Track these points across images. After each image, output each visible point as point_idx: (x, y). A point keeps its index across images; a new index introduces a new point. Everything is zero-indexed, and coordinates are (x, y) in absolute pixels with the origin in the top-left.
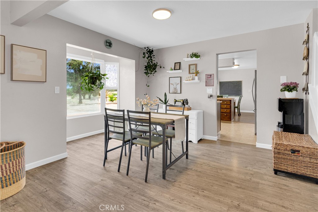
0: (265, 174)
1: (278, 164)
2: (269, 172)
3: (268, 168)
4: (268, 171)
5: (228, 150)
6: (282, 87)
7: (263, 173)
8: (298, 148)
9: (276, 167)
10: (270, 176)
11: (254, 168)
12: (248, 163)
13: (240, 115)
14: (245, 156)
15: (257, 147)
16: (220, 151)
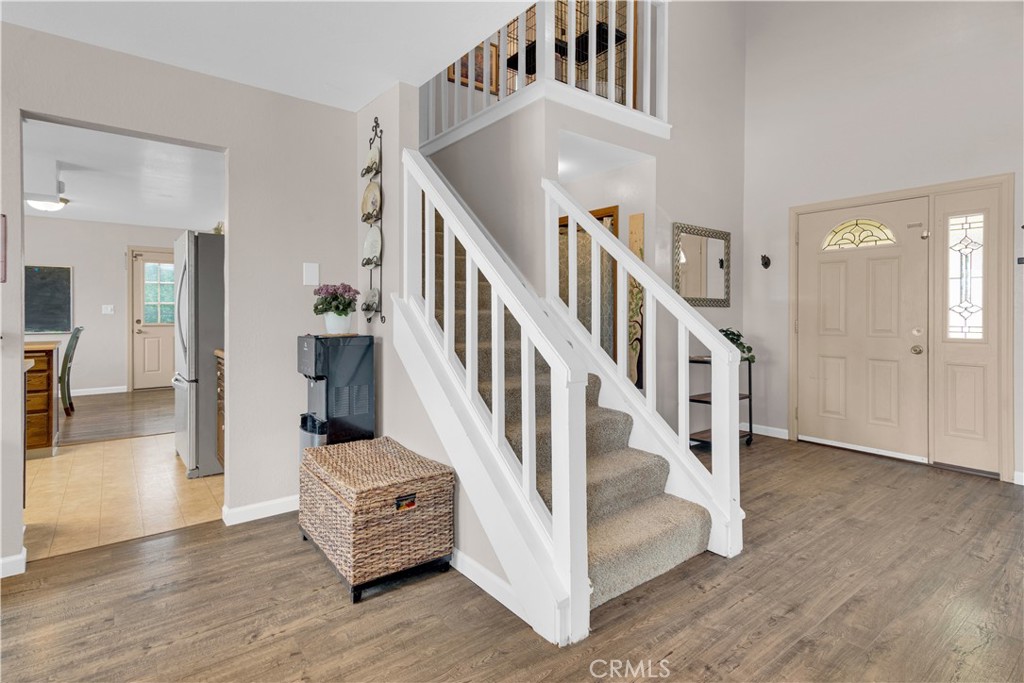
0: (330, 621)
1: (366, 561)
2: (332, 606)
3: (321, 591)
4: (328, 604)
5: (125, 594)
6: (317, 297)
7: (320, 621)
8: (412, 487)
9: (358, 575)
10: (349, 620)
11: (285, 621)
12: (248, 612)
13: (72, 409)
14: (215, 585)
15: (228, 524)
16: (83, 621)
